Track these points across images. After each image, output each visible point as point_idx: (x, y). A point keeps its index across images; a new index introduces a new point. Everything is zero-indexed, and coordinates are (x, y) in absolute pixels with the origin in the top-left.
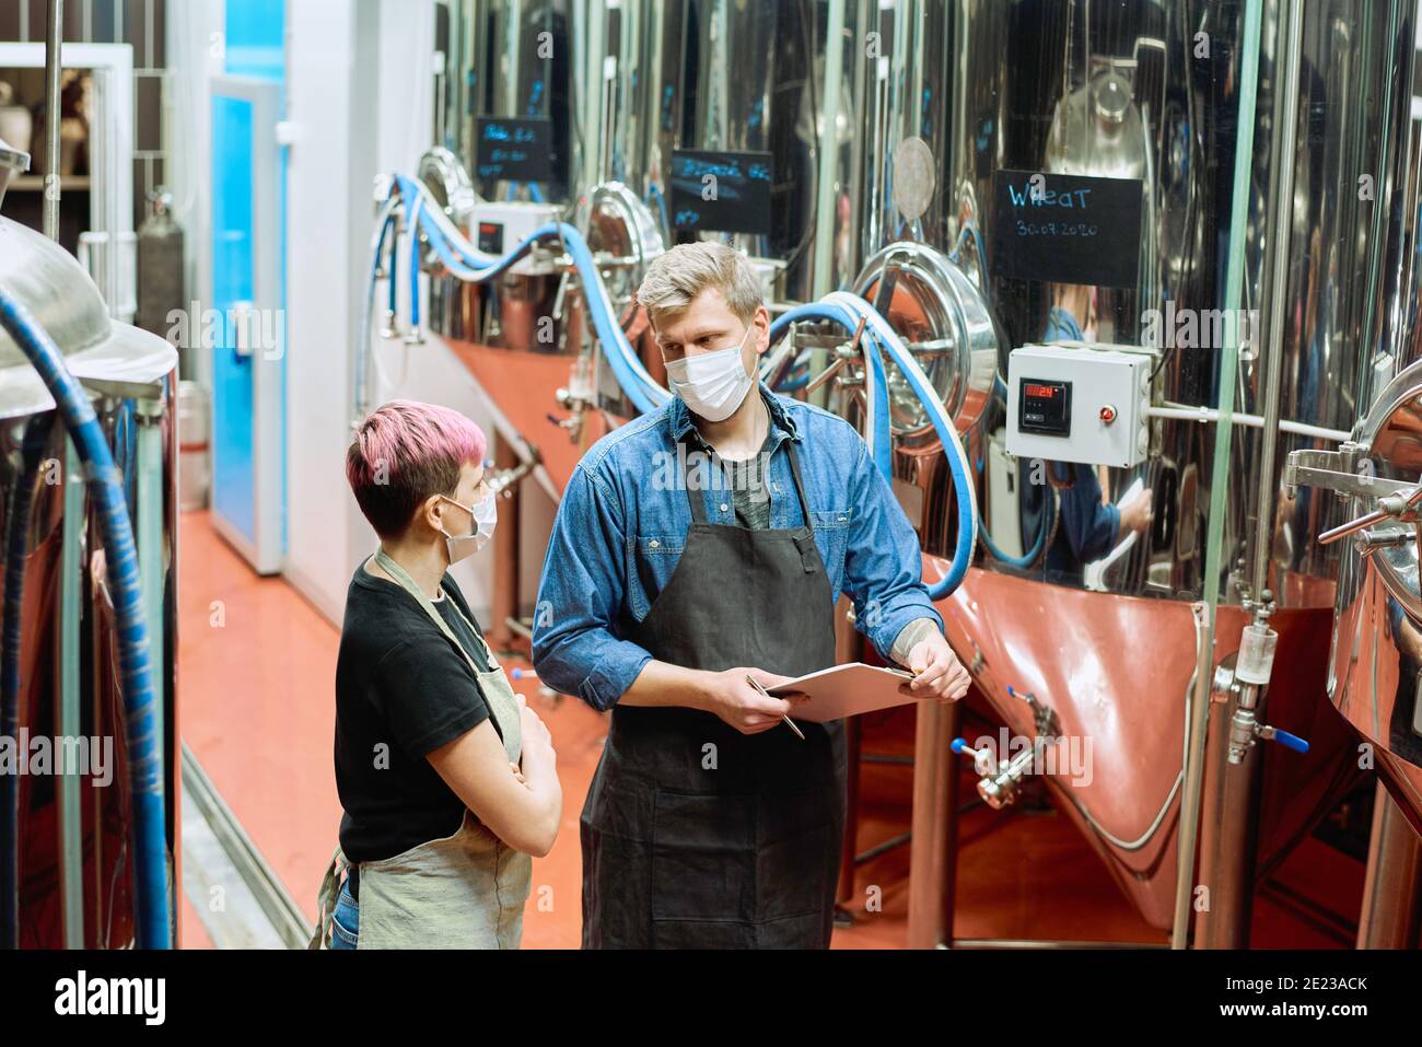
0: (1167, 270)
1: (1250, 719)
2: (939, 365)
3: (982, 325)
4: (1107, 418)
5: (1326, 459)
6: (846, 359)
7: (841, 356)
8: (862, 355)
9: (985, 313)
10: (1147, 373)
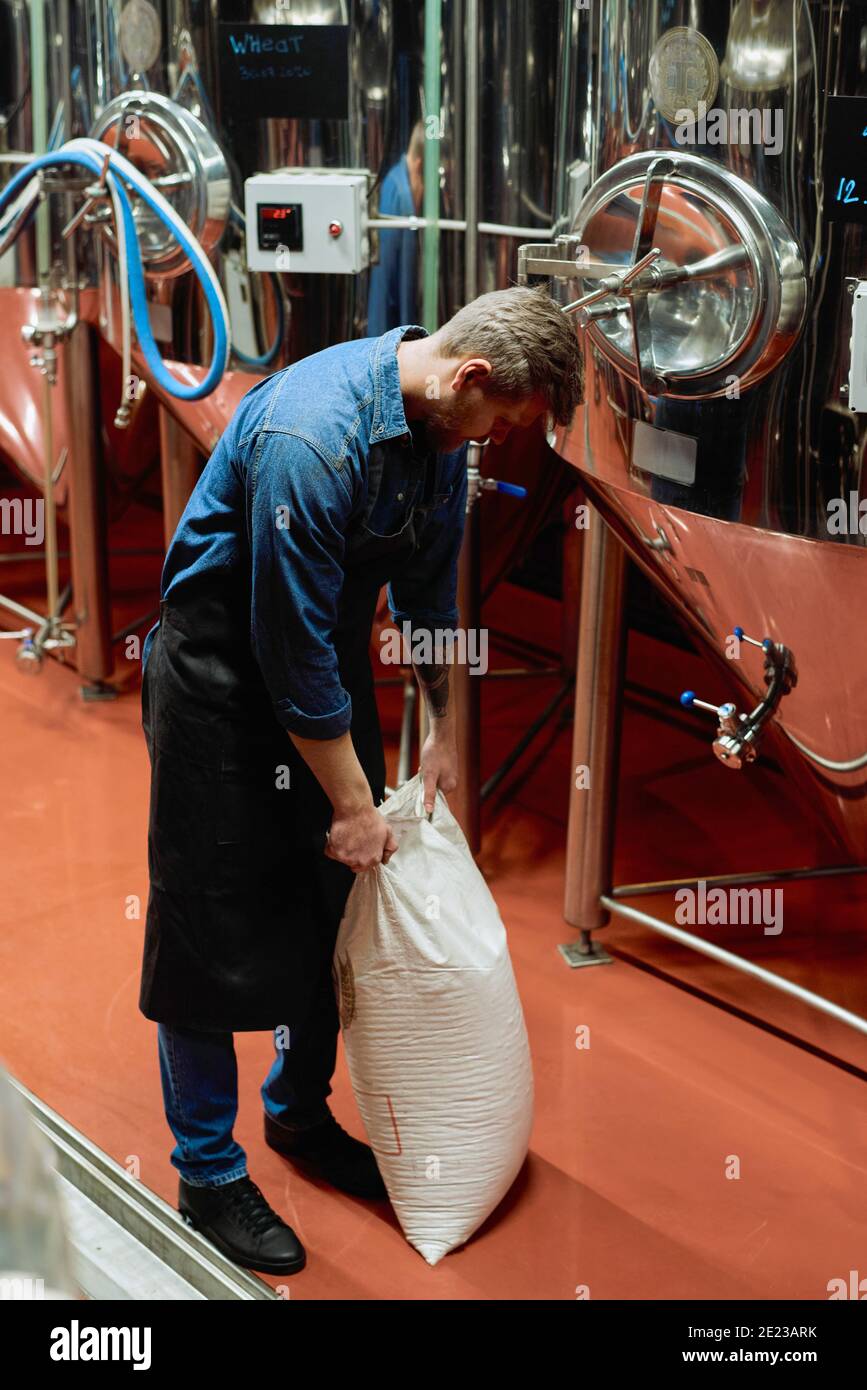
0: (364, 99)
1: (475, 475)
2: (179, 196)
3: (215, 159)
4: (336, 233)
5: (546, 251)
6: (95, 198)
7: (91, 196)
8: (109, 195)
9: (216, 146)
10: (364, 193)
